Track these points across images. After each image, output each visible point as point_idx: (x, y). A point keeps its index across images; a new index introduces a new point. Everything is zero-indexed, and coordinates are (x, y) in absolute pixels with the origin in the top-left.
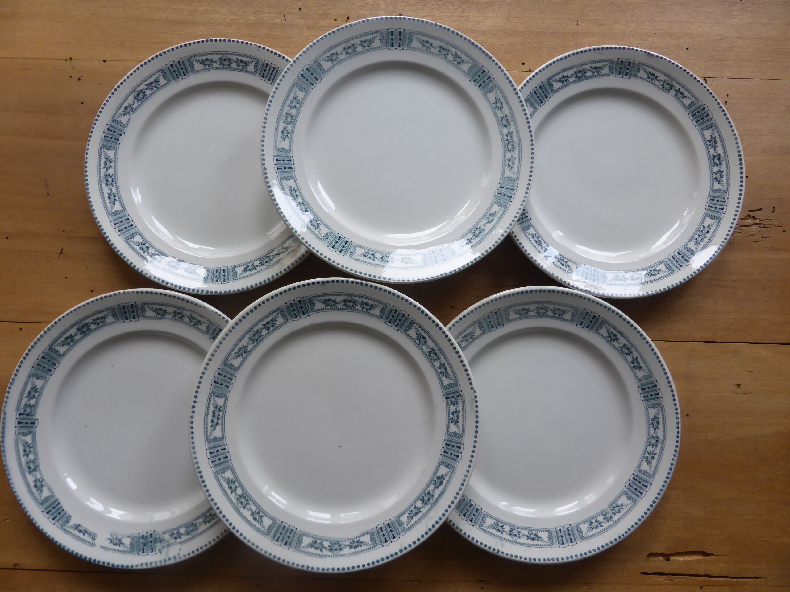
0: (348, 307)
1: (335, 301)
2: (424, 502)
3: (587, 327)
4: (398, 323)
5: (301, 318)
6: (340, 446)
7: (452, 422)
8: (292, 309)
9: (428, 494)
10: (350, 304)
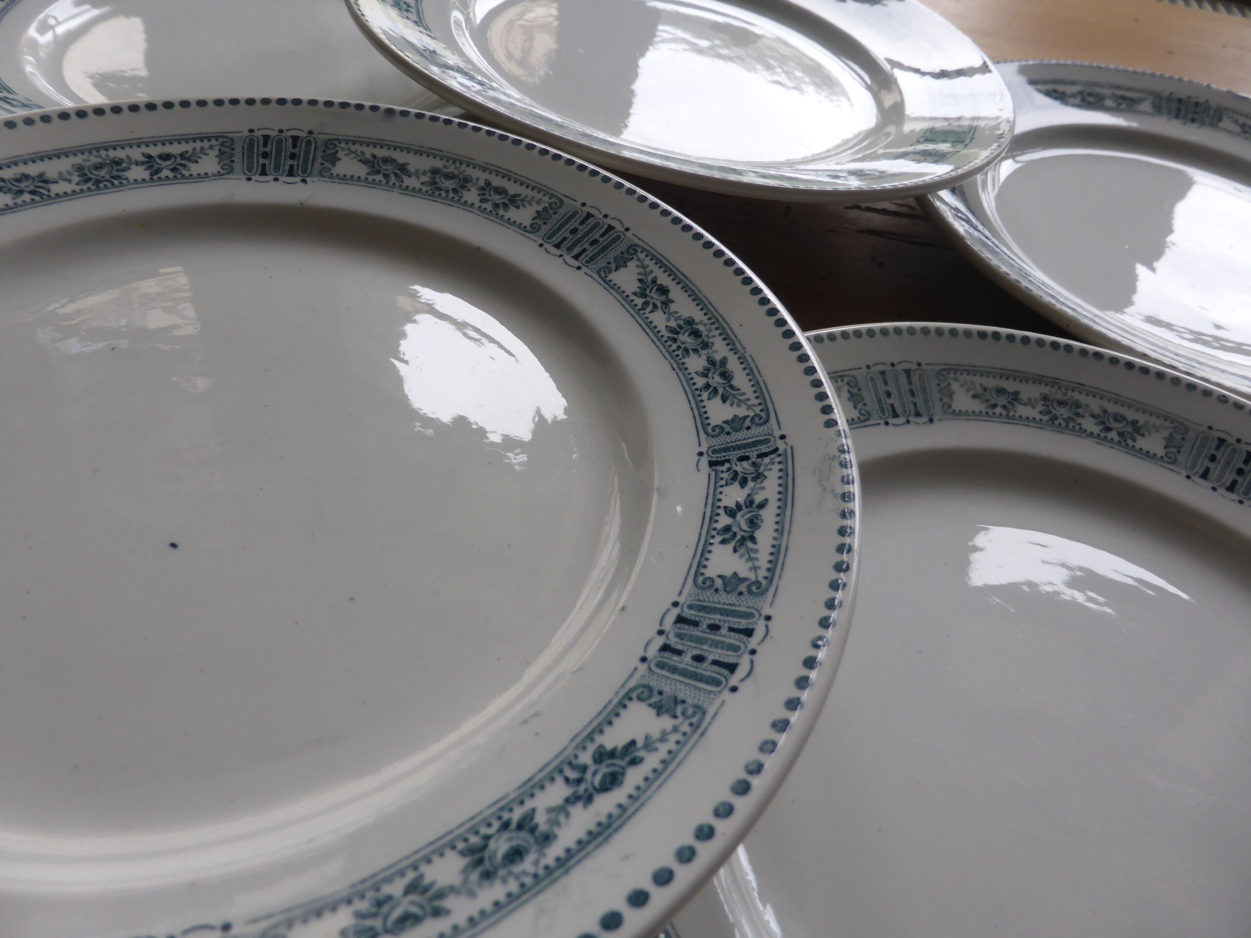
0: (440, 189)
1: (403, 168)
2: (480, 861)
3: (1231, 488)
4: (584, 250)
5: (276, 180)
6: (174, 545)
7: (723, 542)
8: (262, 149)
9: (520, 827)
10: (449, 184)
